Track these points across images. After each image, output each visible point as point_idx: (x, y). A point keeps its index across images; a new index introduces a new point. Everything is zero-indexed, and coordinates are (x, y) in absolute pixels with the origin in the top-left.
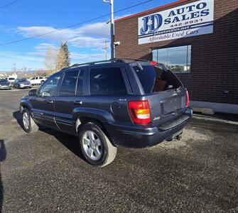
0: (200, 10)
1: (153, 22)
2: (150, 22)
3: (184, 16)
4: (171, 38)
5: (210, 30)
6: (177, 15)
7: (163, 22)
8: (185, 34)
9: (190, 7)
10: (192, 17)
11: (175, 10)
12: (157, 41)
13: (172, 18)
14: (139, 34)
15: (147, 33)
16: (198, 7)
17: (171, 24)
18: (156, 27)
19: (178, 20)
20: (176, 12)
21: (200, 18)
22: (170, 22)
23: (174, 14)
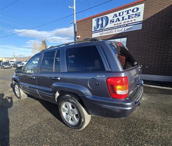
0: (134, 13)
1: (102, 22)
2: (100, 22)
3: (123, 18)
4: (114, 33)
5: (140, 27)
6: (119, 17)
7: (109, 22)
8: (123, 30)
9: (128, 11)
10: (129, 18)
11: (117, 13)
12: (104, 35)
13: (115, 19)
14: (93, 30)
15: (98, 29)
16: (133, 11)
17: (114, 23)
18: (104, 25)
19: (119, 21)
20: (118, 15)
21: (134, 18)
22: (113, 22)
23: (116, 16)
